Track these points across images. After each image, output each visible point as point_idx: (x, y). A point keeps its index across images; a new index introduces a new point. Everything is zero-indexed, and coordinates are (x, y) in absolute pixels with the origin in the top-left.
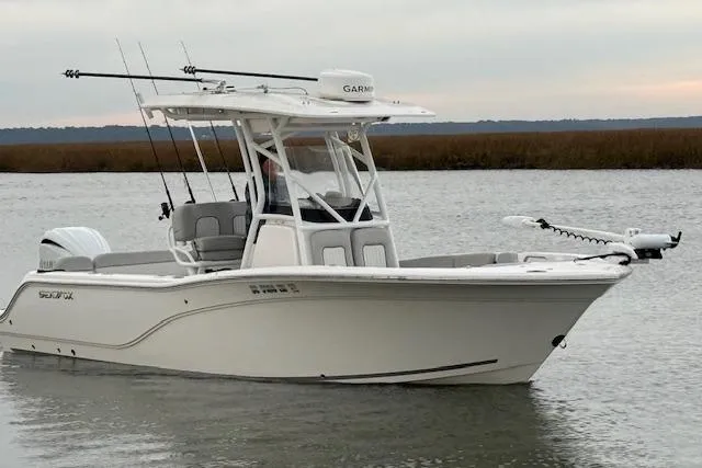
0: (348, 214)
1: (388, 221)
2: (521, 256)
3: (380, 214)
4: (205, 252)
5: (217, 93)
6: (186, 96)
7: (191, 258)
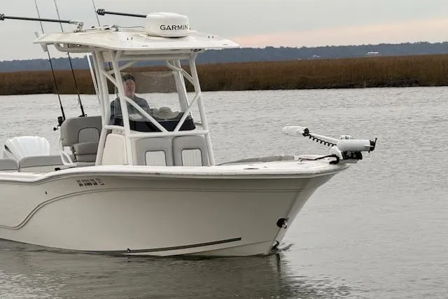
0: (170, 126)
1: (207, 131)
2: (297, 157)
3: (201, 125)
4: (80, 155)
5: (77, 32)
6: (54, 34)
7: (70, 160)
